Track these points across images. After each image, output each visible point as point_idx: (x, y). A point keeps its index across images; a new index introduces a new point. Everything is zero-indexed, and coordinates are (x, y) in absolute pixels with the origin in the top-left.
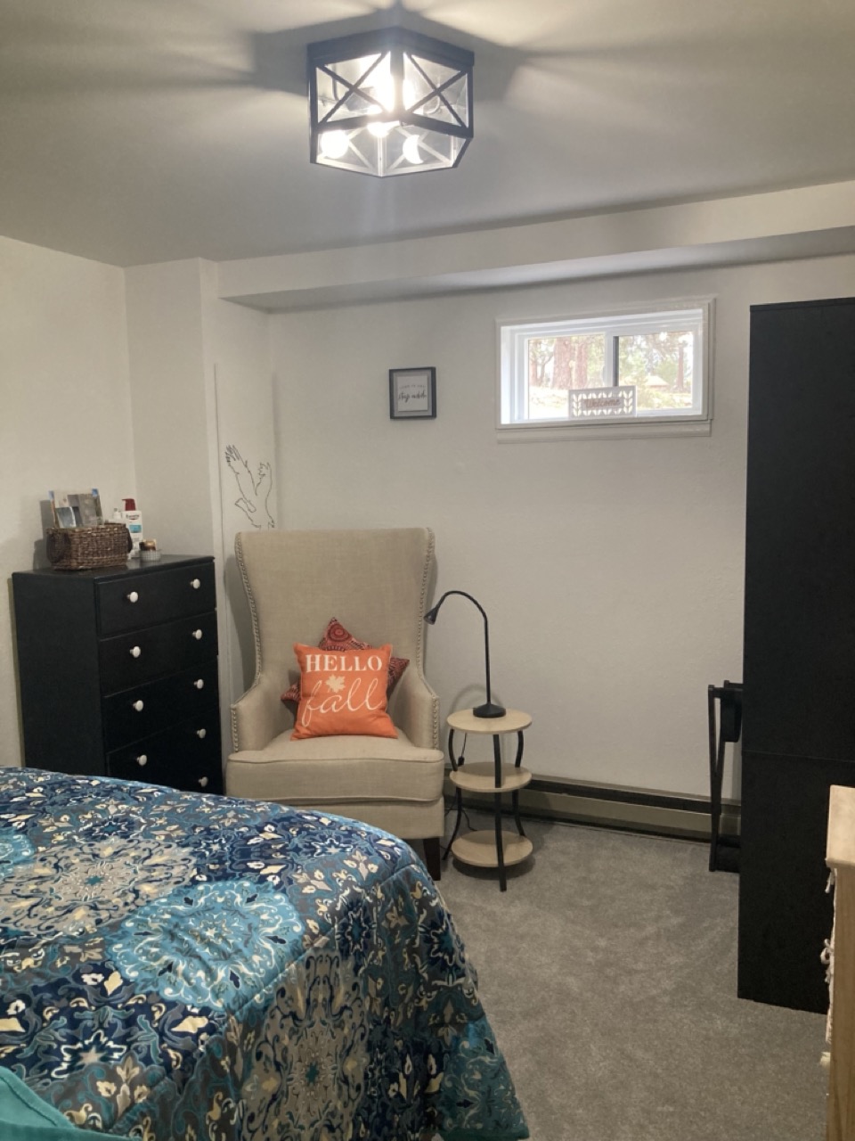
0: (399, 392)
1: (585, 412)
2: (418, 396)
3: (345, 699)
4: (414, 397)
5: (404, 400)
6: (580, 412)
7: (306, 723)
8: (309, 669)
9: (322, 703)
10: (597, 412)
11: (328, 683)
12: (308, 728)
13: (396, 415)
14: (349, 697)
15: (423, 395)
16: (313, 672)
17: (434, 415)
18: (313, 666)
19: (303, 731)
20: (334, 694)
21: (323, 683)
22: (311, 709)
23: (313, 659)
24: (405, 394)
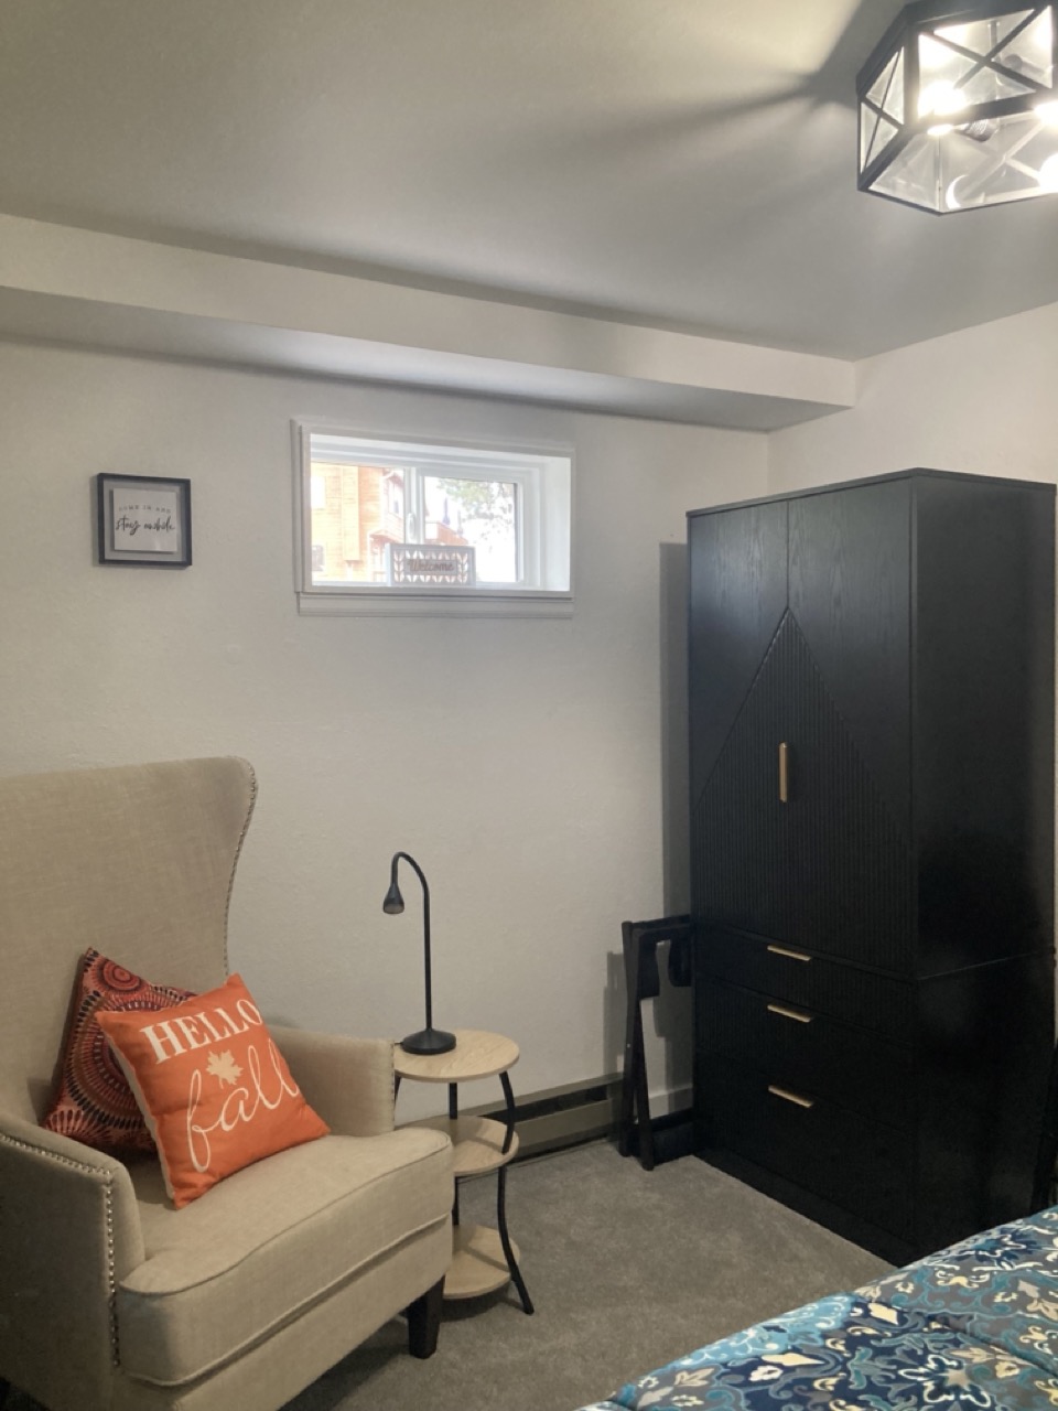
0: (118, 516)
1: (409, 577)
2: (157, 527)
3: (253, 1092)
4: (148, 527)
5: (128, 530)
6: (402, 576)
7: (202, 1162)
8: (162, 1056)
9: (219, 1114)
10: (425, 579)
11: (212, 1070)
12: (208, 1172)
13: (109, 555)
14: (258, 1087)
15: (167, 526)
16: (174, 1060)
17: (187, 562)
18: (168, 1046)
19: (201, 1180)
20: (233, 1088)
21: (204, 1073)
22: (203, 1131)
23: (160, 1033)
24: (131, 521)
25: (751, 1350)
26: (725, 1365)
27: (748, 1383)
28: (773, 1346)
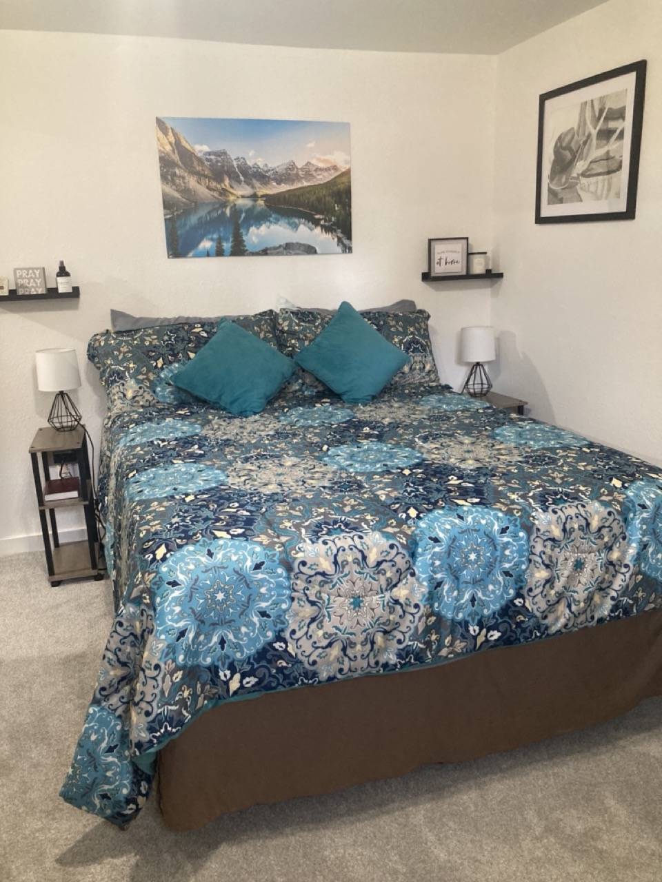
25: (474, 510)
26: (487, 507)
27: (481, 499)
28: (465, 508)
